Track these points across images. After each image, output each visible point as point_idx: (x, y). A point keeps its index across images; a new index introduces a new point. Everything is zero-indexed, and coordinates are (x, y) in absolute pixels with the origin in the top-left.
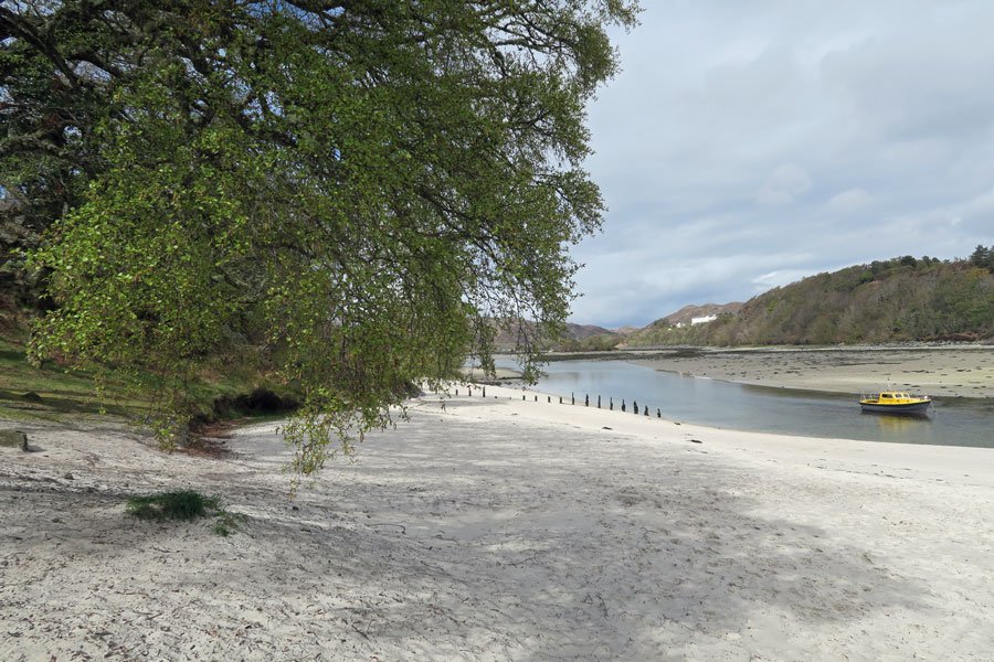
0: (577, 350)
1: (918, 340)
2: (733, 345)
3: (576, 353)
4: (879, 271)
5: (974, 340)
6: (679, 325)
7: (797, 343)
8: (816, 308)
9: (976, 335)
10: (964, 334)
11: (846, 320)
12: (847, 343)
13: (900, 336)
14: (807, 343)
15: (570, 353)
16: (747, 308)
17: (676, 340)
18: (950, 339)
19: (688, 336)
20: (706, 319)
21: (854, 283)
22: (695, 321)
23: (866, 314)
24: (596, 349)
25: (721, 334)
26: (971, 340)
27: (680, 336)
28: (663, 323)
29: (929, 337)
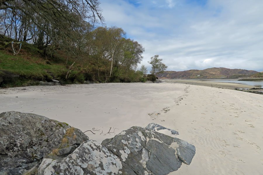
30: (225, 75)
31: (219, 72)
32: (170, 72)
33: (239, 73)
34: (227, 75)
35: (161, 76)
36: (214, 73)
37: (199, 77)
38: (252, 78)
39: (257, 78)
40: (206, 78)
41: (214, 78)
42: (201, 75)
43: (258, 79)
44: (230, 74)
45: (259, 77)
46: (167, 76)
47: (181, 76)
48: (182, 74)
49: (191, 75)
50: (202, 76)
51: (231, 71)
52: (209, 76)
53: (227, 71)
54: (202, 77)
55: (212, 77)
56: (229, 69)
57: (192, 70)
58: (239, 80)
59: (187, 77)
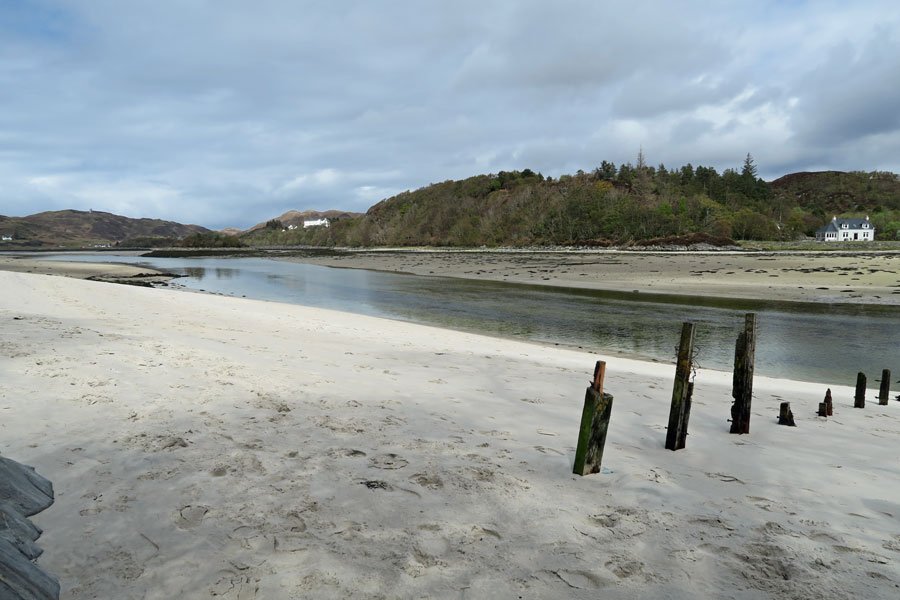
1: (557, 245)
2: (367, 246)
4: (505, 181)
5: (608, 245)
6: (291, 227)
7: (439, 245)
8: (453, 212)
9: (608, 241)
10: (598, 240)
11: (486, 224)
12: (489, 246)
13: (540, 240)
14: (450, 245)
16: (377, 210)
17: (296, 241)
18: (587, 243)
19: (307, 236)
21: (485, 190)
22: (307, 224)
23: (506, 219)
26: (605, 246)
28: (274, 225)
29: (567, 242)
30: (112, 239)
31: (87, 226)
33: (156, 231)
34: (119, 239)
36: (68, 231)
37: (7, 242)
38: (179, 249)
39: (191, 249)
40: (40, 249)
41: (72, 247)
42: (16, 237)
43: (193, 252)
44: (128, 235)
45: (196, 247)
50: (24, 241)
51: (130, 226)
52: (52, 241)
53: (118, 225)
54: (23, 245)
55: (64, 244)
56: (123, 219)
58: (143, 256)
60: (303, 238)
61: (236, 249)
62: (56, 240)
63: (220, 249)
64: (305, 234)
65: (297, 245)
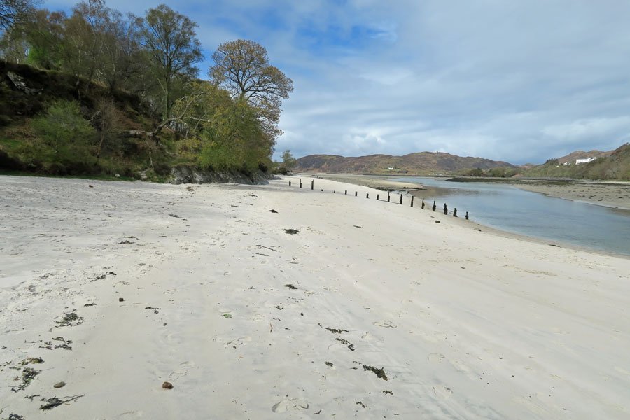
0: (480, 176)
2: (603, 179)
3: (478, 177)
6: (566, 164)
15: (474, 177)
17: (560, 174)
19: (570, 171)
20: (588, 160)
22: (579, 161)
24: (493, 176)
25: (595, 170)
27: (564, 171)
28: (553, 162)
31: (434, 161)
32: (329, 158)
34: (450, 169)
35: (309, 167)
36: (423, 165)
37: (391, 170)
41: (423, 174)
42: (395, 168)
44: (457, 167)
46: (323, 166)
47: (353, 167)
48: (355, 164)
49: (375, 166)
50: (399, 170)
51: (459, 162)
52: (413, 170)
54: (398, 172)
55: (419, 172)
56: (456, 157)
57: (377, 155)
59: (366, 170)
60: (566, 172)
61: (500, 178)
62: (416, 170)
63: (490, 178)
64: (568, 169)
65: (561, 177)
